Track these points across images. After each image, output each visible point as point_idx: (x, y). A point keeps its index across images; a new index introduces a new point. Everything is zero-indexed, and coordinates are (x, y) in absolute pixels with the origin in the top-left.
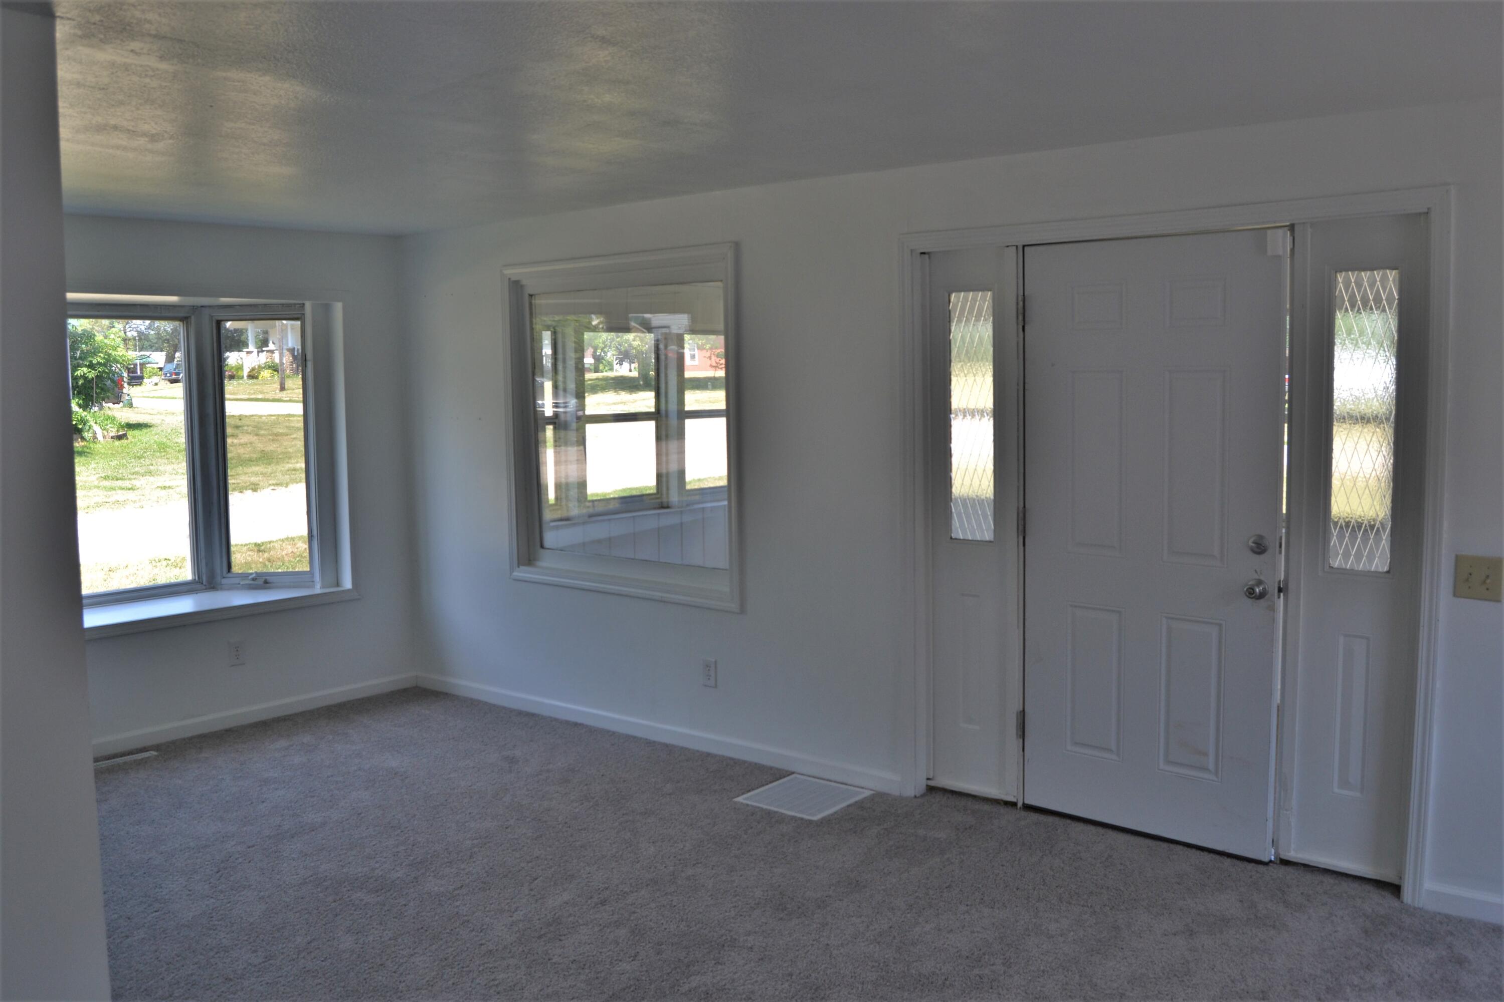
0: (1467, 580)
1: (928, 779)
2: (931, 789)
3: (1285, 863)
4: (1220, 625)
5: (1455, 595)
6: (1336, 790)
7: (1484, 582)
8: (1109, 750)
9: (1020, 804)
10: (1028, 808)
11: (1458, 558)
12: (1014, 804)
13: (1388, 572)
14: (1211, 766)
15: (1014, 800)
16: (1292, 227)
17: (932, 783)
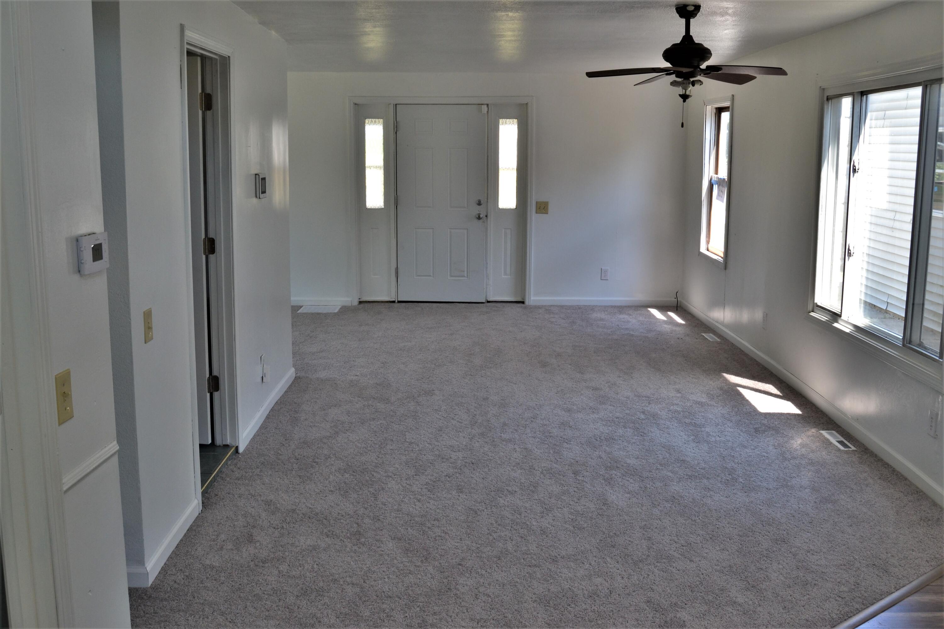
0: (539, 208)
1: (359, 299)
2: (360, 302)
3: (488, 302)
4: (467, 229)
5: (536, 213)
6: (503, 276)
7: (544, 208)
8: (430, 276)
9: (396, 301)
10: (399, 302)
11: (537, 202)
12: (394, 302)
13: (516, 208)
14: (466, 275)
15: (394, 300)
16: (488, 105)
17: (360, 300)
